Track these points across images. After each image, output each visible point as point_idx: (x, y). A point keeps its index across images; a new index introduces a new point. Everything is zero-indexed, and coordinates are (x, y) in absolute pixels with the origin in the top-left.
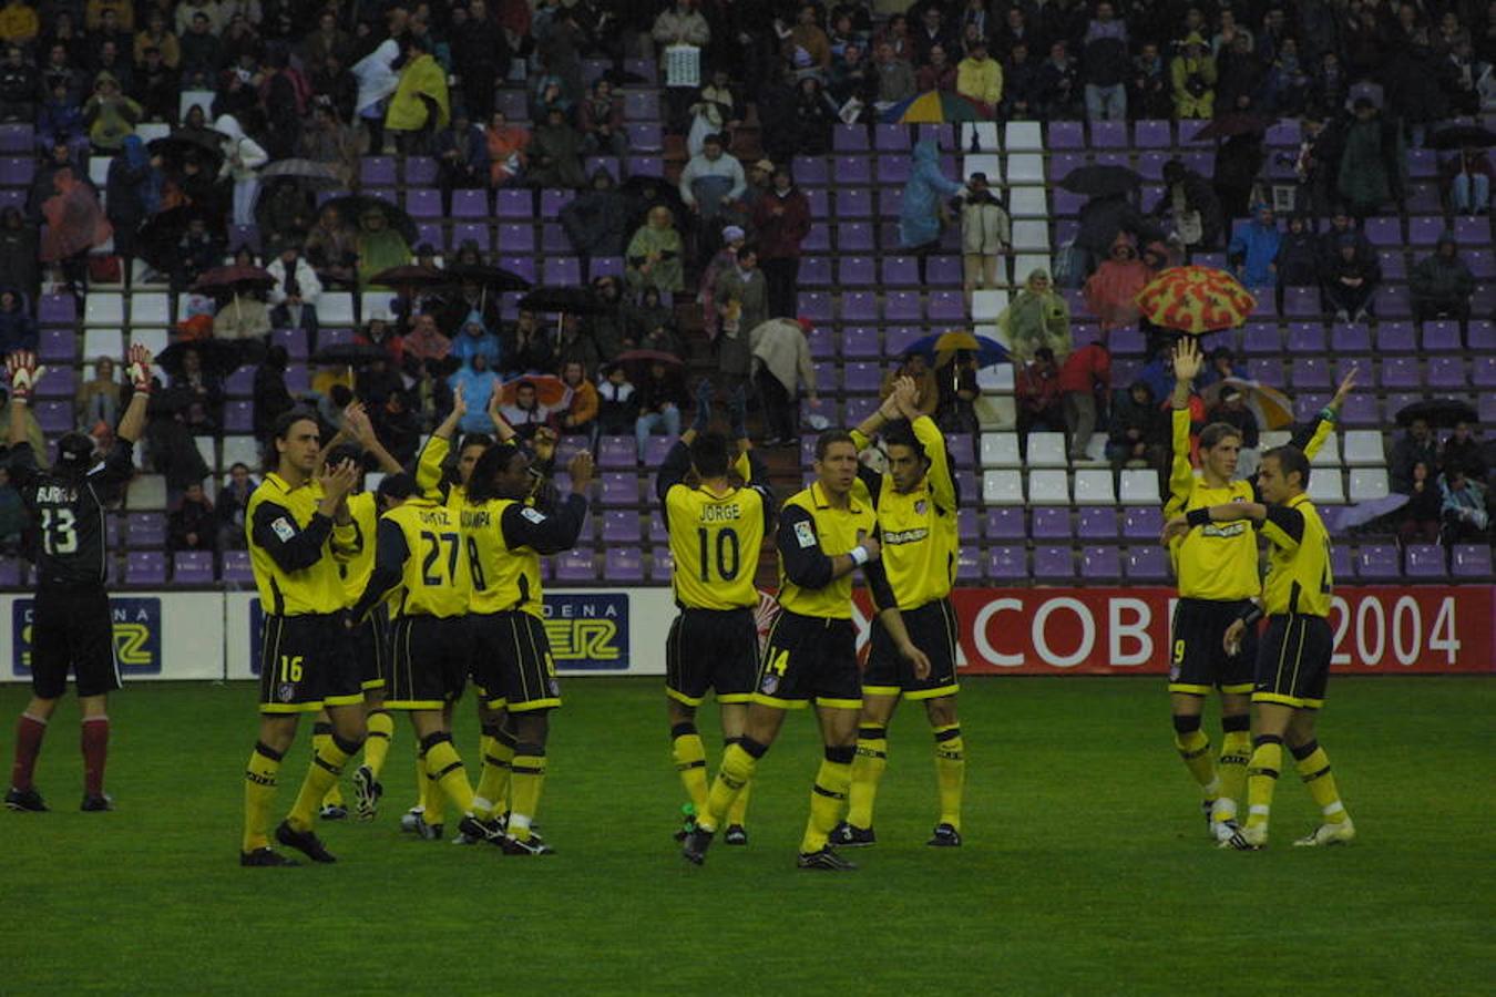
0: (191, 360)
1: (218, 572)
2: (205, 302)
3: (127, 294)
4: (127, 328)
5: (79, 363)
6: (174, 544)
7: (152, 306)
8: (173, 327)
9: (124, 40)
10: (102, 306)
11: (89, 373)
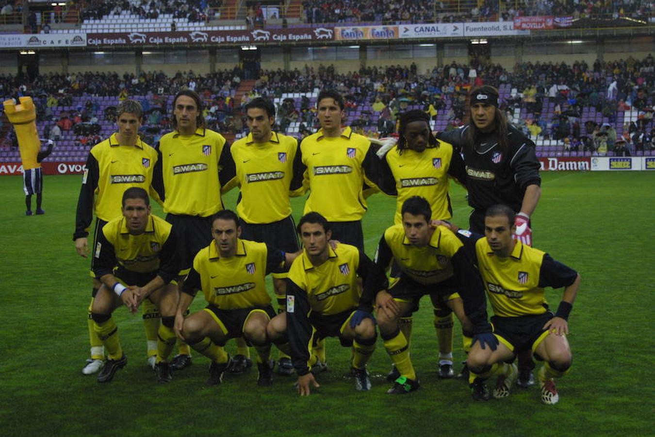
0: (641, 122)
1: (643, 154)
2: (644, 113)
3: (631, 112)
4: (631, 117)
5: (623, 122)
6: (637, 150)
7: (635, 114)
8: (638, 117)
9: (632, 74)
10: (627, 114)
11: (625, 124)
